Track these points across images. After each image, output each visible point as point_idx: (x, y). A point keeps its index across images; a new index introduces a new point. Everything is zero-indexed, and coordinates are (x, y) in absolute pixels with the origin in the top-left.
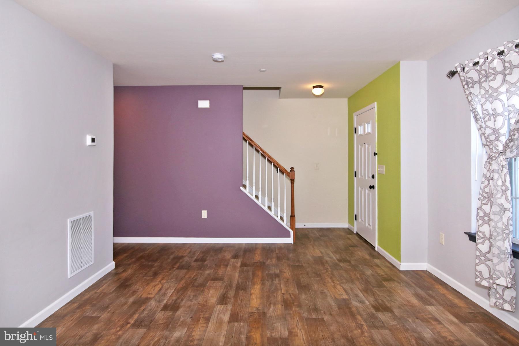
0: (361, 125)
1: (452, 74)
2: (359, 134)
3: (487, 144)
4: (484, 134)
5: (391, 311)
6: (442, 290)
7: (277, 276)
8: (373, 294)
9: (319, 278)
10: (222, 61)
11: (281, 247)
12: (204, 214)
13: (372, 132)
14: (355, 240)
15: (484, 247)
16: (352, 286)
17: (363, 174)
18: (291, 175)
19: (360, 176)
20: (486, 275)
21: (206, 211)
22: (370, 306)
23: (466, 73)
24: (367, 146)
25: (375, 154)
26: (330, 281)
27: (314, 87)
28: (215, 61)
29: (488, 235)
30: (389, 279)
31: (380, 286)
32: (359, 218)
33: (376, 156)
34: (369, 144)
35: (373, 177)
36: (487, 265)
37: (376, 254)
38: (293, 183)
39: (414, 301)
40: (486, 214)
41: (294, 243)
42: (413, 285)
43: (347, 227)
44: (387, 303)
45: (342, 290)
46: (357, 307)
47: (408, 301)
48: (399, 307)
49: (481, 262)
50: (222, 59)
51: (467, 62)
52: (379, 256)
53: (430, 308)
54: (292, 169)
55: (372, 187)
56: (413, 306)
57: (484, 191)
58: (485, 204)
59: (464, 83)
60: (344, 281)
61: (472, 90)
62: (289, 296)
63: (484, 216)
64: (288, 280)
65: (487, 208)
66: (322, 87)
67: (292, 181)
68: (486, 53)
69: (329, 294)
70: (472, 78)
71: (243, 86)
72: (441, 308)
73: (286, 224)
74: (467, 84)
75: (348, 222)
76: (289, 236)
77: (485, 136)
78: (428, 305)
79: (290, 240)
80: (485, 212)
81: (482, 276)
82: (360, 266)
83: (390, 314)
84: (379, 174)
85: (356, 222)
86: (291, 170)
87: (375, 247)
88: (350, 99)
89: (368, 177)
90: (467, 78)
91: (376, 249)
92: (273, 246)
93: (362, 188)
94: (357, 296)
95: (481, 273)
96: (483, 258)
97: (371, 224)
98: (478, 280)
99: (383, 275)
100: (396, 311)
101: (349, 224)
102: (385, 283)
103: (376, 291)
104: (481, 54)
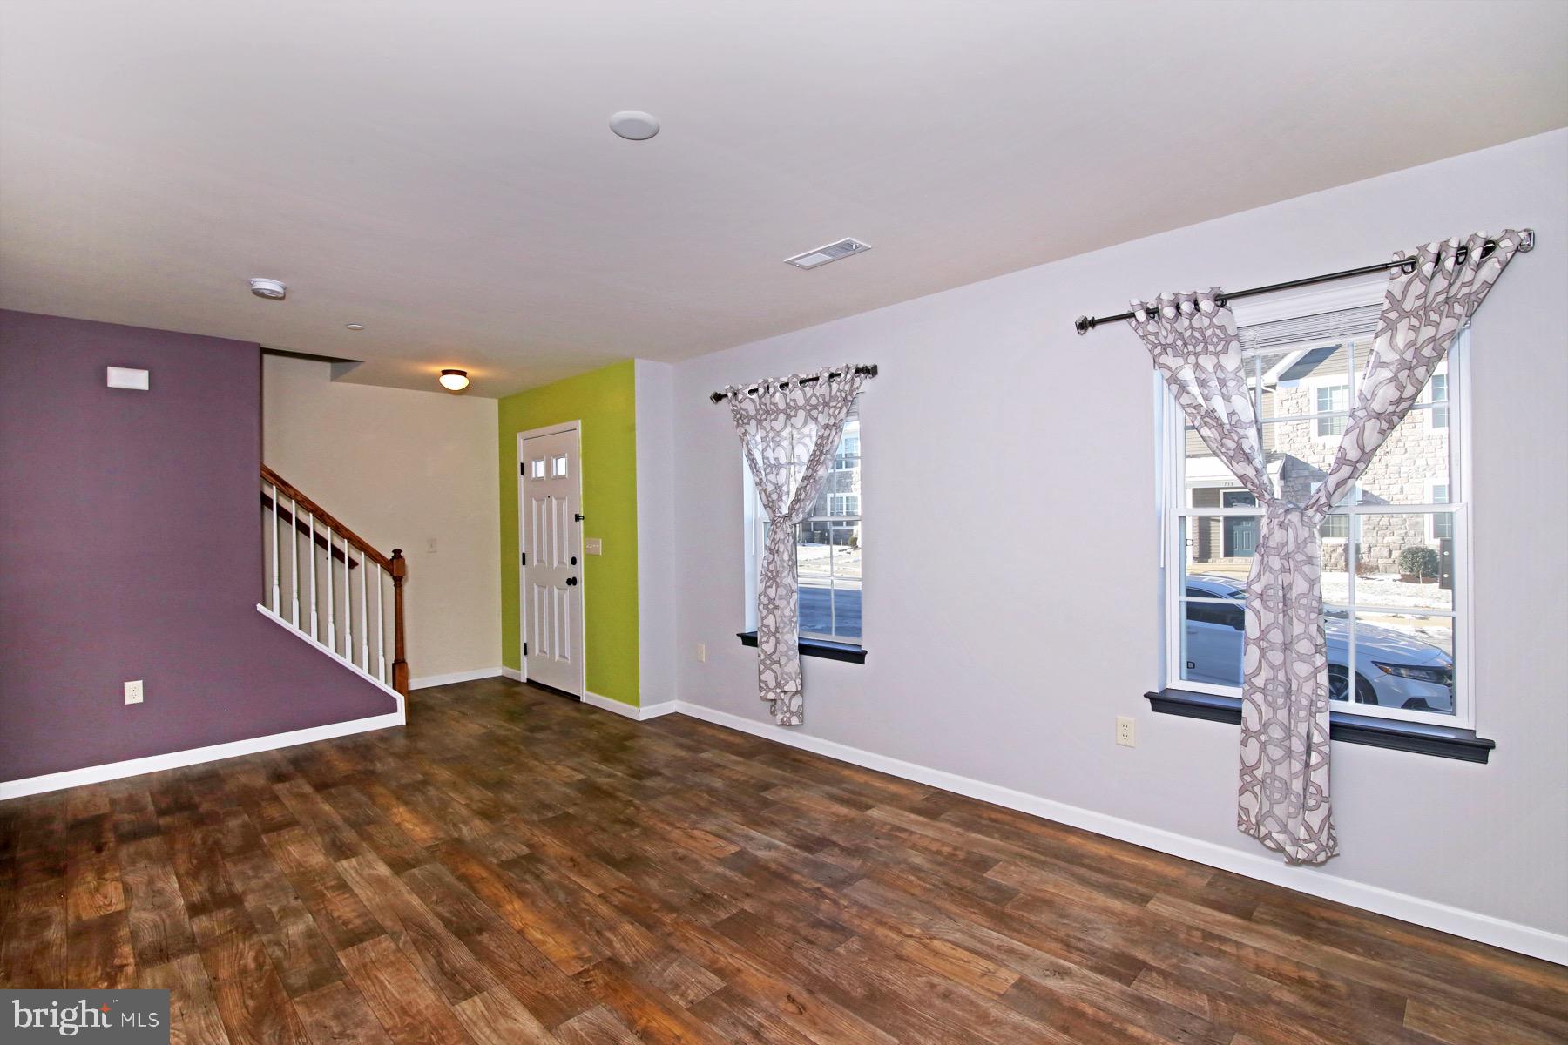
0: (537, 459)
1: (718, 397)
2: (534, 476)
3: (770, 505)
4: (765, 491)
5: (660, 774)
6: (710, 732)
7: (425, 783)
8: (621, 761)
9: (513, 765)
10: (282, 298)
11: (385, 735)
12: (134, 692)
13: (569, 473)
14: (530, 694)
15: (768, 647)
16: (580, 761)
17: (545, 558)
18: (395, 566)
19: (535, 562)
20: (772, 684)
21: (139, 683)
22: (625, 777)
23: (740, 402)
24: (554, 502)
25: (577, 518)
26: (537, 763)
27: (445, 373)
28: (259, 293)
29: (773, 630)
30: (632, 737)
31: (624, 749)
32: (536, 650)
33: (582, 521)
34: (560, 499)
35: (574, 561)
36: (772, 670)
37: (584, 707)
38: (401, 585)
39: (681, 753)
40: (771, 601)
41: (407, 723)
42: (670, 736)
43: (500, 674)
44: (647, 766)
45: (569, 770)
46: (607, 784)
47: (674, 756)
48: (667, 766)
49: (767, 667)
50: (278, 292)
51: (740, 387)
52: (593, 709)
53: (705, 755)
54: (397, 553)
55: (572, 582)
56: (682, 759)
57: (768, 570)
58: (769, 587)
59: (738, 416)
60: (562, 757)
61: (747, 427)
62: (480, 805)
63: (769, 604)
64: (454, 783)
65: (772, 592)
66: (463, 374)
67: (398, 581)
68: (766, 381)
69: (550, 781)
70: (746, 410)
71: (259, 344)
72: (717, 751)
73: (382, 683)
74: (741, 418)
75: (501, 663)
76: (394, 710)
77: (766, 493)
78: (701, 753)
79: (398, 718)
80: (770, 599)
81: (768, 687)
82: (573, 730)
83: (660, 778)
84: (588, 555)
85: (526, 659)
86: (393, 554)
87: (579, 697)
88: (501, 402)
89: (561, 562)
90: (741, 408)
91: (583, 700)
92: (360, 739)
93: (541, 586)
94: (598, 771)
95: (766, 683)
96: (768, 662)
97: (567, 654)
98: (763, 694)
99: (617, 734)
100: (666, 772)
101: (505, 667)
102: (629, 743)
103: (624, 756)
104: (761, 381)
